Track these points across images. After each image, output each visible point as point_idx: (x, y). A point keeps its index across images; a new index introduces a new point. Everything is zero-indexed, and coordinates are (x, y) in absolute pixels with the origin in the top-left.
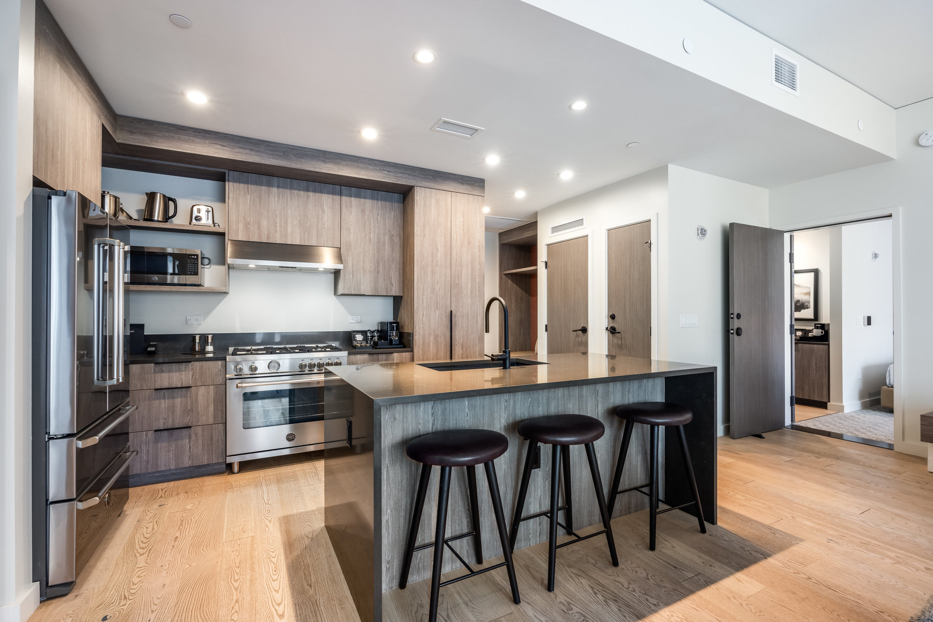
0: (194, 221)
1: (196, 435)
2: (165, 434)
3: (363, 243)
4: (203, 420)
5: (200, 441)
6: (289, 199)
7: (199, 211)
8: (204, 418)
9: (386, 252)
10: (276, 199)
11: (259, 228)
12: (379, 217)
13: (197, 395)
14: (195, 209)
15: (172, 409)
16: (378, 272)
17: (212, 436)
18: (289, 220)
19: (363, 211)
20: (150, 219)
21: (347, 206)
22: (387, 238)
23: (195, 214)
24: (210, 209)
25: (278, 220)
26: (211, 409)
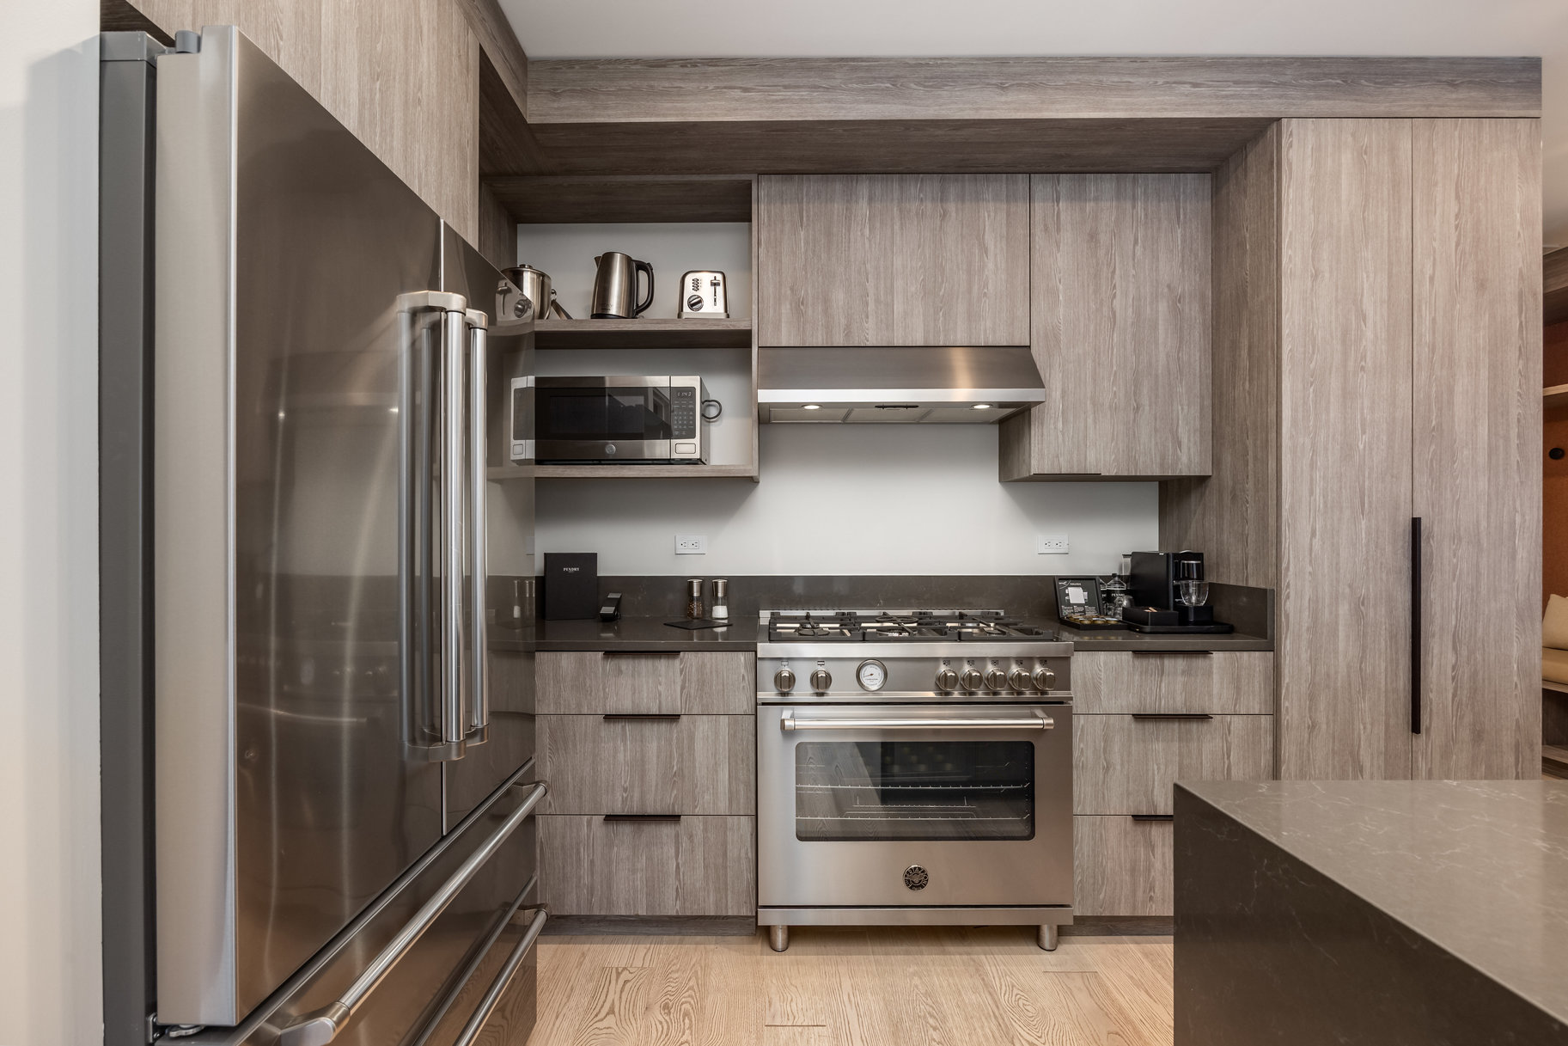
0: (686, 309)
1: (691, 837)
2: (626, 829)
3: (1092, 328)
4: (706, 802)
5: (699, 856)
6: (897, 227)
7: (696, 286)
8: (707, 797)
9: (1161, 348)
10: (867, 232)
11: (826, 311)
12: (1139, 249)
13: (692, 738)
14: (689, 280)
15: (639, 765)
16: (1137, 409)
17: (725, 844)
18: (899, 284)
19: (1093, 237)
20: (601, 312)
21: (1046, 229)
22: (1163, 307)
23: (689, 291)
24: (719, 277)
25: (870, 286)
26: (724, 775)
